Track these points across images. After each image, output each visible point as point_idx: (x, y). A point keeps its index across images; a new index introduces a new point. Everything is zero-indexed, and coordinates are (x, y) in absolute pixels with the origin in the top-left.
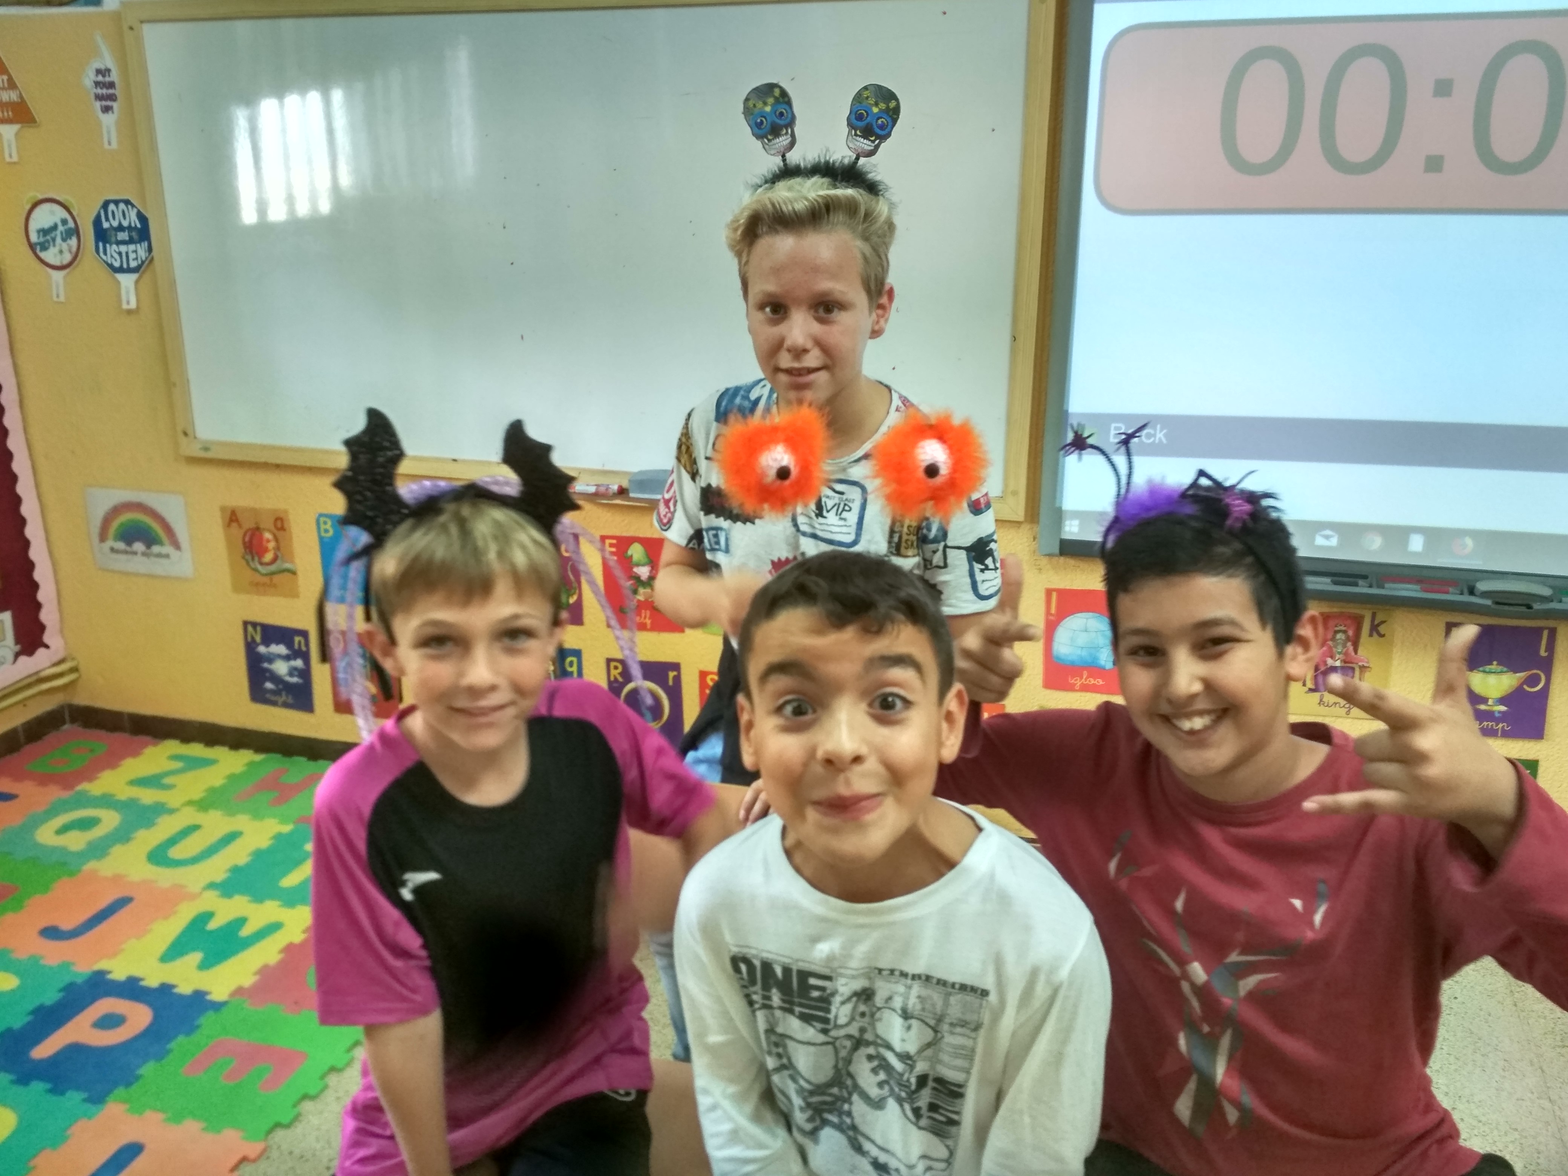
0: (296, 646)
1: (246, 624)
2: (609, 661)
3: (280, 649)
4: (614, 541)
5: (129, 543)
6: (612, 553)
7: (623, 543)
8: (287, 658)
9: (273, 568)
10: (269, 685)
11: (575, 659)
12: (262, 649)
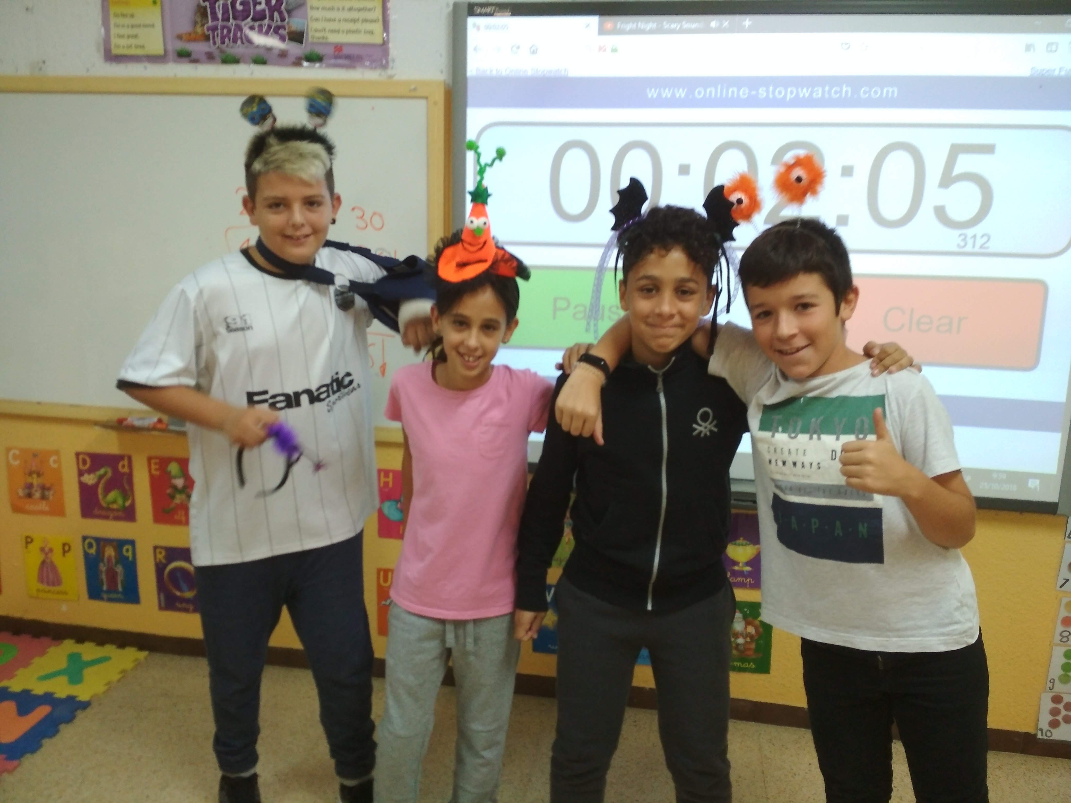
2: (155, 548)
4: (157, 461)
6: (156, 470)
7: (164, 462)
11: (130, 547)
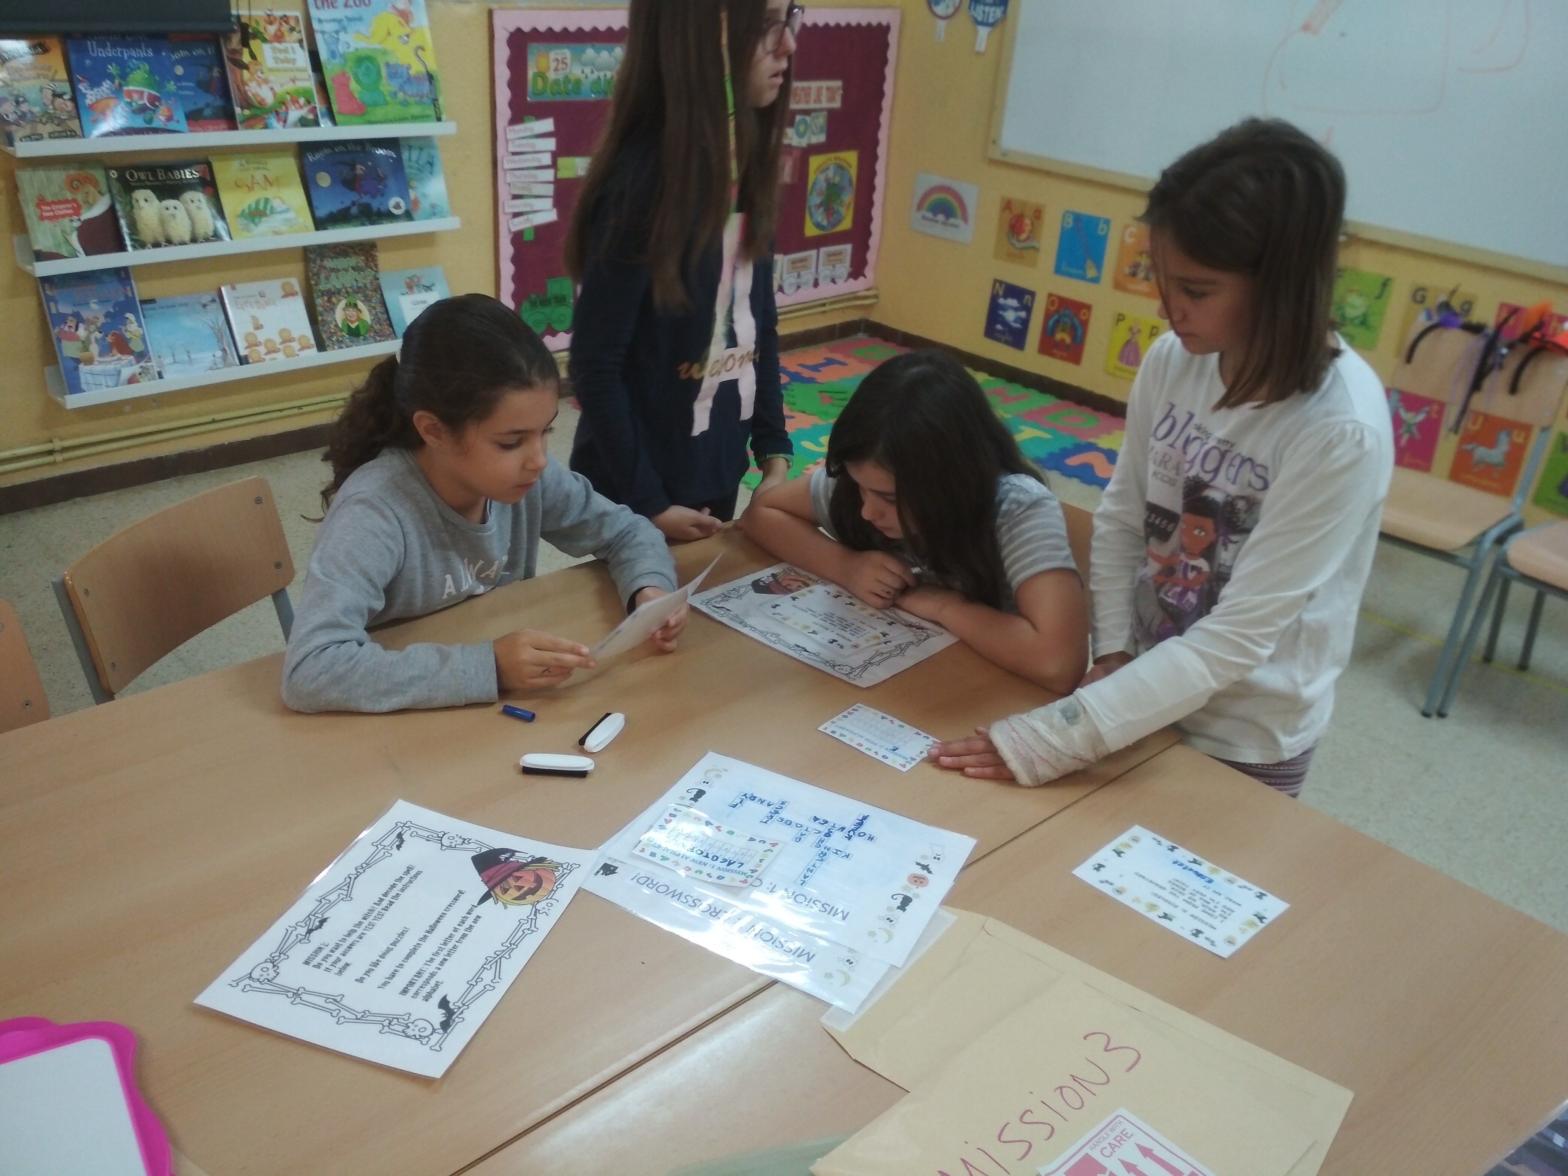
0: (1025, 302)
1: (996, 281)
3: (1013, 302)
5: (935, 214)
8: (1016, 309)
9: (1024, 245)
10: (999, 327)
12: (1001, 301)
